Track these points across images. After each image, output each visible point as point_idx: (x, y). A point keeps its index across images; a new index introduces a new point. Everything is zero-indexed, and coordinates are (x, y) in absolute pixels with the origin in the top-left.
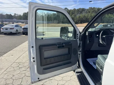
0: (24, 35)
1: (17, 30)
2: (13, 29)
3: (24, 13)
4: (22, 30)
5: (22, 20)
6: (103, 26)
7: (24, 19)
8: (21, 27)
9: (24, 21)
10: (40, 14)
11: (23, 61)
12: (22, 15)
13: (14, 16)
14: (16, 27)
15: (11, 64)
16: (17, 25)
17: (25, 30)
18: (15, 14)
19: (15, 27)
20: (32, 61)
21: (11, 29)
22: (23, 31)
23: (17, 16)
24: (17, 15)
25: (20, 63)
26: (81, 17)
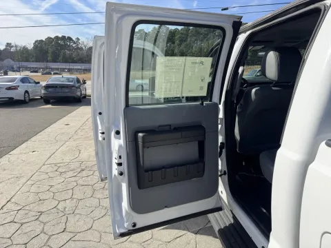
0: (49, 106)
1: (27, 92)
2: (15, 88)
3: (36, 42)
4: (43, 91)
5: (33, 61)
6: (258, 74)
7: (37, 61)
8: (39, 83)
9: (38, 66)
10: (85, 43)
11: (64, 161)
12: (30, 46)
13: (5, 49)
14: (23, 83)
15: (38, 167)
16: (27, 78)
17: (50, 89)
18: (8, 45)
19: (21, 84)
20: (100, 139)
21: (9, 88)
22: (44, 94)
23: (17, 52)
24: (16, 46)
25: (58, 165)
26: (205, 50)
